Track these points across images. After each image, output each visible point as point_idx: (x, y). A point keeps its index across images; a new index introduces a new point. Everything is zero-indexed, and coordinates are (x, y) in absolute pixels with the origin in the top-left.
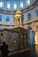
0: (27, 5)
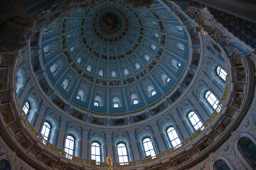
0: (212, 112)
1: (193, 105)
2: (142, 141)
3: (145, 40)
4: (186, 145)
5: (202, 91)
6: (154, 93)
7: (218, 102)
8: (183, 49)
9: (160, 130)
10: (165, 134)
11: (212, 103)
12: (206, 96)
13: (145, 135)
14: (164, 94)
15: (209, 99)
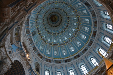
1: (100, 45)
2: (80, 67)
3: (71, 22)
4: (101, 65)
5: (102, 38)
6: (80, 45)
7: (111, 40)
8: (89, 21)
9: (87, 61)
10: (90, 62)
11: (108, 42)
12: (105, 39)
13: (81, 64)
14: (85, 44)
15: (106, 40)
